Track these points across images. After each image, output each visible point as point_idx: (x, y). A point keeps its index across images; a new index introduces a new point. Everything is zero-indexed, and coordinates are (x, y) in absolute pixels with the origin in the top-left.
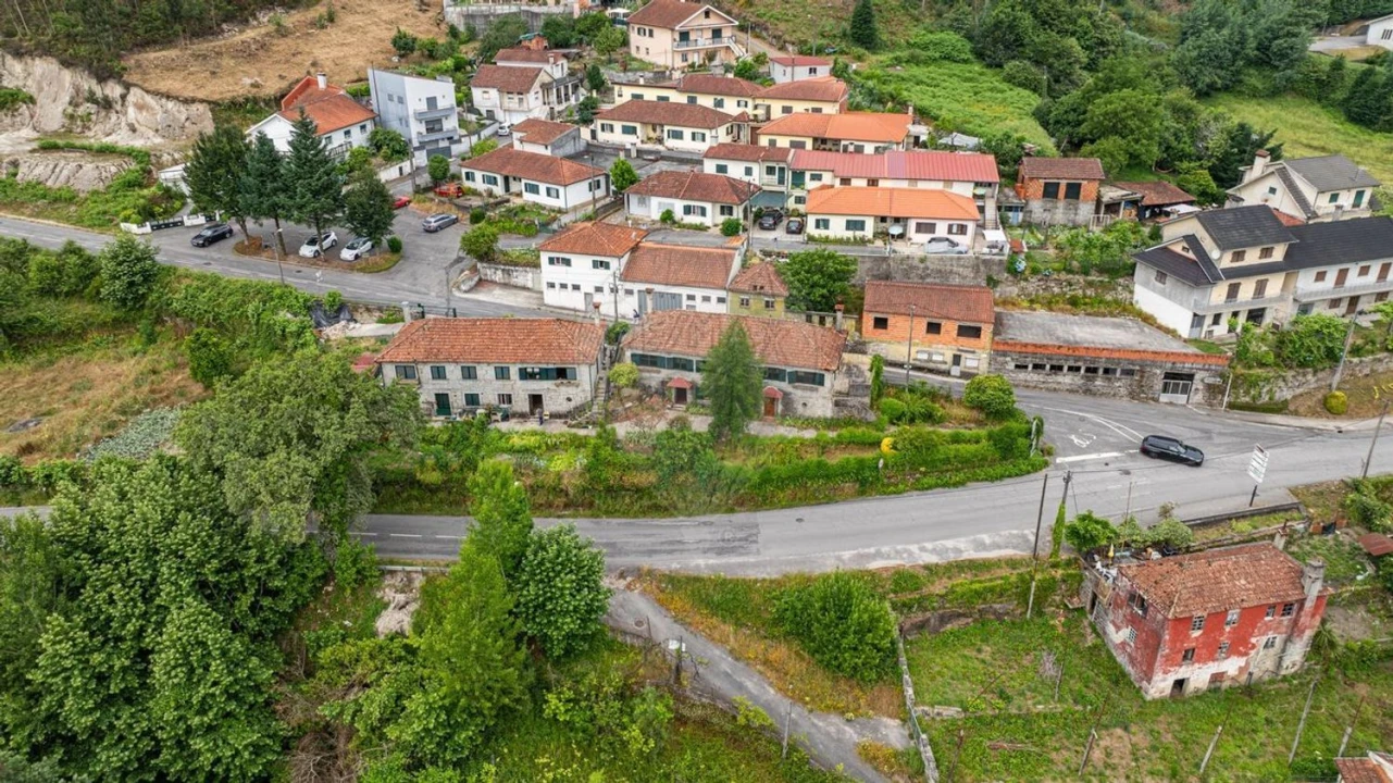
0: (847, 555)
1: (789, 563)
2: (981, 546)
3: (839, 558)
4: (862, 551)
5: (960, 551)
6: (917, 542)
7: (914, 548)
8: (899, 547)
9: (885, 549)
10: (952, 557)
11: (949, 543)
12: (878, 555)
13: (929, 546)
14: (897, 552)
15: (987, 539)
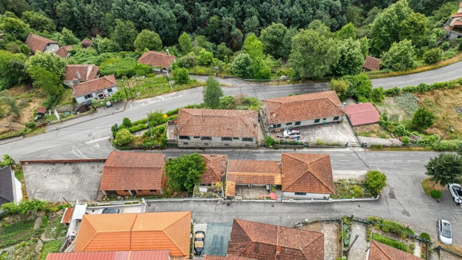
0: (181, 96)
1: (195, 92)
2: (145, 102)
3: (183, 94)
4: (177, 97)
5: (152, 100)
6: (162, 102)
7: (163, 99)
8: (167, 99)
9: (171, 98)
10: (154, 98)
11: (154, 102)
12: (173, 96)
13: (159, 101)
14: (168, 98)
15: (143, 105)
